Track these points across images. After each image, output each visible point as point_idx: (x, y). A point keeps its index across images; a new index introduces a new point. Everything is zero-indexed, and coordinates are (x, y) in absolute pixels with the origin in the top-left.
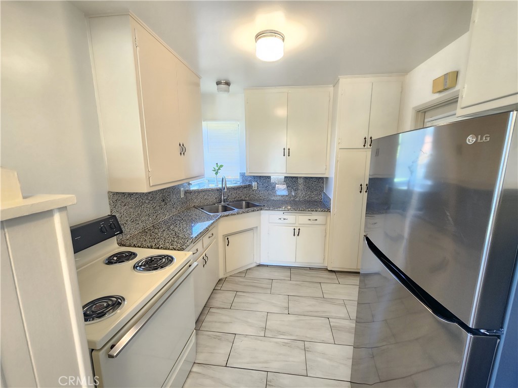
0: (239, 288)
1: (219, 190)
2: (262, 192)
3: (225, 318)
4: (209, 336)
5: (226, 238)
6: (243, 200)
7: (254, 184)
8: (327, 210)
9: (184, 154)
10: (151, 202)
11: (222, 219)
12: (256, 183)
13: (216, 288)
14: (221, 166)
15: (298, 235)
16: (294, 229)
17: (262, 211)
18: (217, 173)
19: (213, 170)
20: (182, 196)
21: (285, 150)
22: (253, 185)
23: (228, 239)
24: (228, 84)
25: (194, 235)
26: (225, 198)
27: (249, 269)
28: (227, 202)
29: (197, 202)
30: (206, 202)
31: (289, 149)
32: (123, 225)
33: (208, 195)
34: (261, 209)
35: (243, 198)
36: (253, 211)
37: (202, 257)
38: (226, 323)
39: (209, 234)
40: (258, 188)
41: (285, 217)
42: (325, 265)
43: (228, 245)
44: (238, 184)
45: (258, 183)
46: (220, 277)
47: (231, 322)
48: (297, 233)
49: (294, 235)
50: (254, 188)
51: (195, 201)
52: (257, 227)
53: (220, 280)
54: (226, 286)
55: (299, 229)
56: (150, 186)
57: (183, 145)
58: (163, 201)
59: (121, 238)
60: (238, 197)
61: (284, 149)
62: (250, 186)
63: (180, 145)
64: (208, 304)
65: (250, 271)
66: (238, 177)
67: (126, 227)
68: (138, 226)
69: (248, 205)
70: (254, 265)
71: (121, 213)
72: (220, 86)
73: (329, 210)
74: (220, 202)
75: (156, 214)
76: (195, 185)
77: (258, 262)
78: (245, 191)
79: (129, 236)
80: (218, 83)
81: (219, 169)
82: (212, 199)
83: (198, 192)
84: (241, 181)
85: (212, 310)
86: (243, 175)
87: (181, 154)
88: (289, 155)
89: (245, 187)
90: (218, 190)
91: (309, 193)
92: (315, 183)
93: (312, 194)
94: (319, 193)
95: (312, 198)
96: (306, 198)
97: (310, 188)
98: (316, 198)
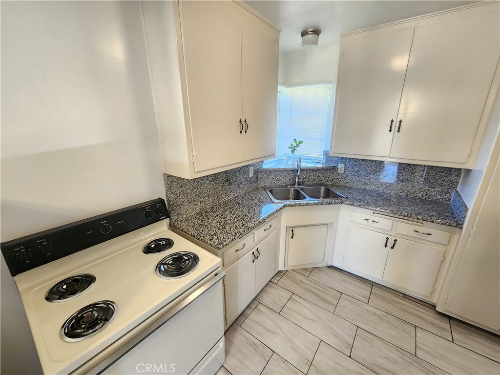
0: (297, 290)
1: (295, 171)
2: (350, 178)
3: (269, 324)
4: (246, 338)
5: (291, 229)
6: (322, 185)
7: (341, 167)
8: (454, 224)
9: (246, 132)
10: (212, 183)
11: (286, 208)
12: (343, 165)
13: (273, 280)
14: (301, 142)
15: (392, 248)
16: (387, 238)
17: (341, 206)
18: (293, 151)
19: (290, 148)
20: (251, 175)
21: (394, 123)
22: (339, 167)
23: (293, 231)
24: (317, 32)
25: (263, 216)
26: (300, 180)
27: (317, 268)
28: (303, 184)
29: (268, 182)
30: (278, 183)
31: (401, 121)
32: (179, 206)
33: (281, 176)
34: (341, 203)
35: (324, 181)
36: (329, 204)
37: (252, 252)
38: (269, 331)
39: (266, 226)
40: (345, 172)
41: (375, 219)
42: (434, 301)
43: (292, 237)
44: (320, 165)
45: (346, 165)
46: (280, 269)
47: (274, 333)
48: (391, 244)
49: (386, 246)
50: (339, 172)
51: (266, 180)
52: (333, 223)
53: (279, 272)
54: (284, 281)
55: (396, 240)
56: (195, 173)
57: (245, 121)
58: (227, 181)
59: (176, 218)
60: (317, 180)
61: (392, 121)
62: (335, 168)
63: (240, 121)
64: (259, 297)
65: (317, 271)
66: (320, 156)
67: (182, 208)
68: (196, 206)
70: (325, 265)
71: (176, 195)
72: (306, 37)
73: (459, 225)
74: (294, 185)
75: (218, 194)
76: (267, 164)
77: (329, 264)
78: (328, 173)
79: (185, 216)
80: (304, 33)
81: (298, 146)
82: (285, 180)
83: (270, 171)
84: (324, 161)
85: (260, 307)
86: (326, 153)
87: (241, 132)
88: (399, 131)
89: (327, 169)
90: (293, 171)
91: (427, 188)
92: (442, 174)
93: (432, 190)
94: (446, 191)
95: (430, 196)
96: (420, 195)
97: (430, 180)
98: (439, 197)
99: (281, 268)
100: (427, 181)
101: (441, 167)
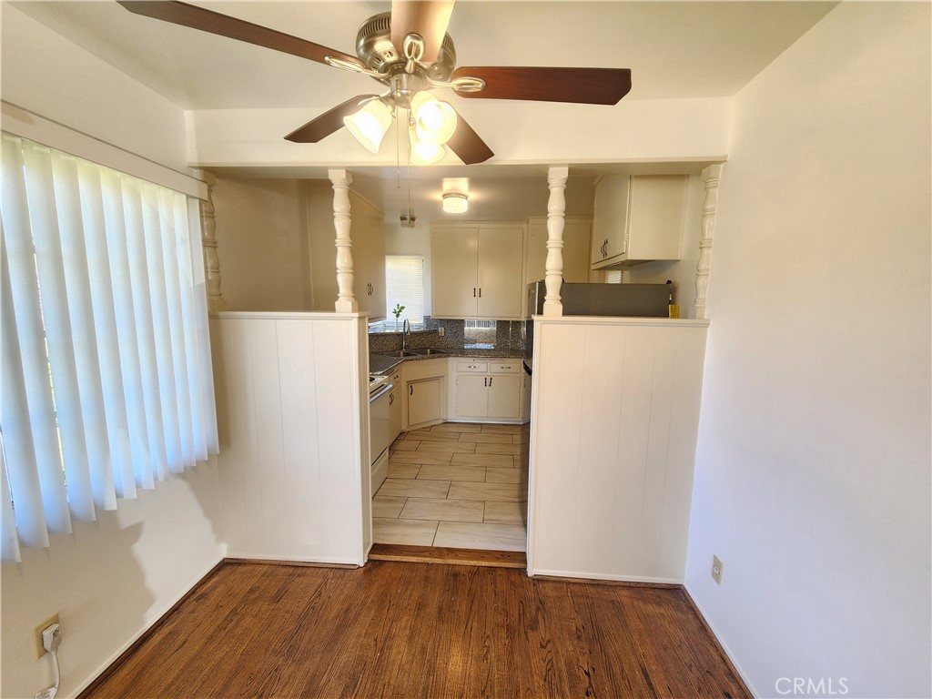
1: (401, 335)
2: (451, 338)
3: (411, 456)
5: (410, 385)
6: (427, 348)
7: (441, 330)
12: (443, 327)
13: (399, 438)
14: (403, 308)
15: (490, 385)
16: (486, 379)
17: (449, 359)
18: (398, 316)
19: (394, 312)
21: (476, 291)
24: (413, 219)
26: (407, 344)
27: (434, 426)
28: (409, 348)
30: (385, 348)
31: (480, 289)
33: (388, 341)
34: (449, 356)
35: (427, 345)
36: (440, 357)
38: (413, 459)
40: (445, 335)
41: (476, 365)
43: (411, 394)
44: (422, 329)
45: (445, 327)
47: (418, 458)
48: (488, 383)
49: (486, 385)
50: (440, 334)
52: (443, 376)
53: (401, 433)
55: (491, 379)
60: (421, 344)
61: (475, 289)
62: (436, 332)
66: (422, 321)
69: (433, 352)
70: (441, 421)
72: (404, 221)
74: (402, 349)
77: (445, 420)
78: (430, 337)
80: (403, 219)
81: (400, 311)
82: (392, 345)
83: (377, 336)
84: (425, 326)
86: (427, 319)
88: (480, 296)
89: (430, 333)
90: (398, 335)
99: (404, 428)
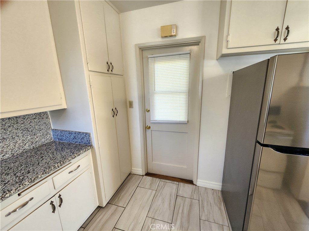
15: (60, 205)
48: (57, 204)
91: (29, 138)
92: (36, 121)
93: (35, 137)
94: (45, 133)
95: (36, 142)
96: (27, 147)
97: (29, 129)
98: (43, 140)
100: (26, 132)
101: (32, 114)
